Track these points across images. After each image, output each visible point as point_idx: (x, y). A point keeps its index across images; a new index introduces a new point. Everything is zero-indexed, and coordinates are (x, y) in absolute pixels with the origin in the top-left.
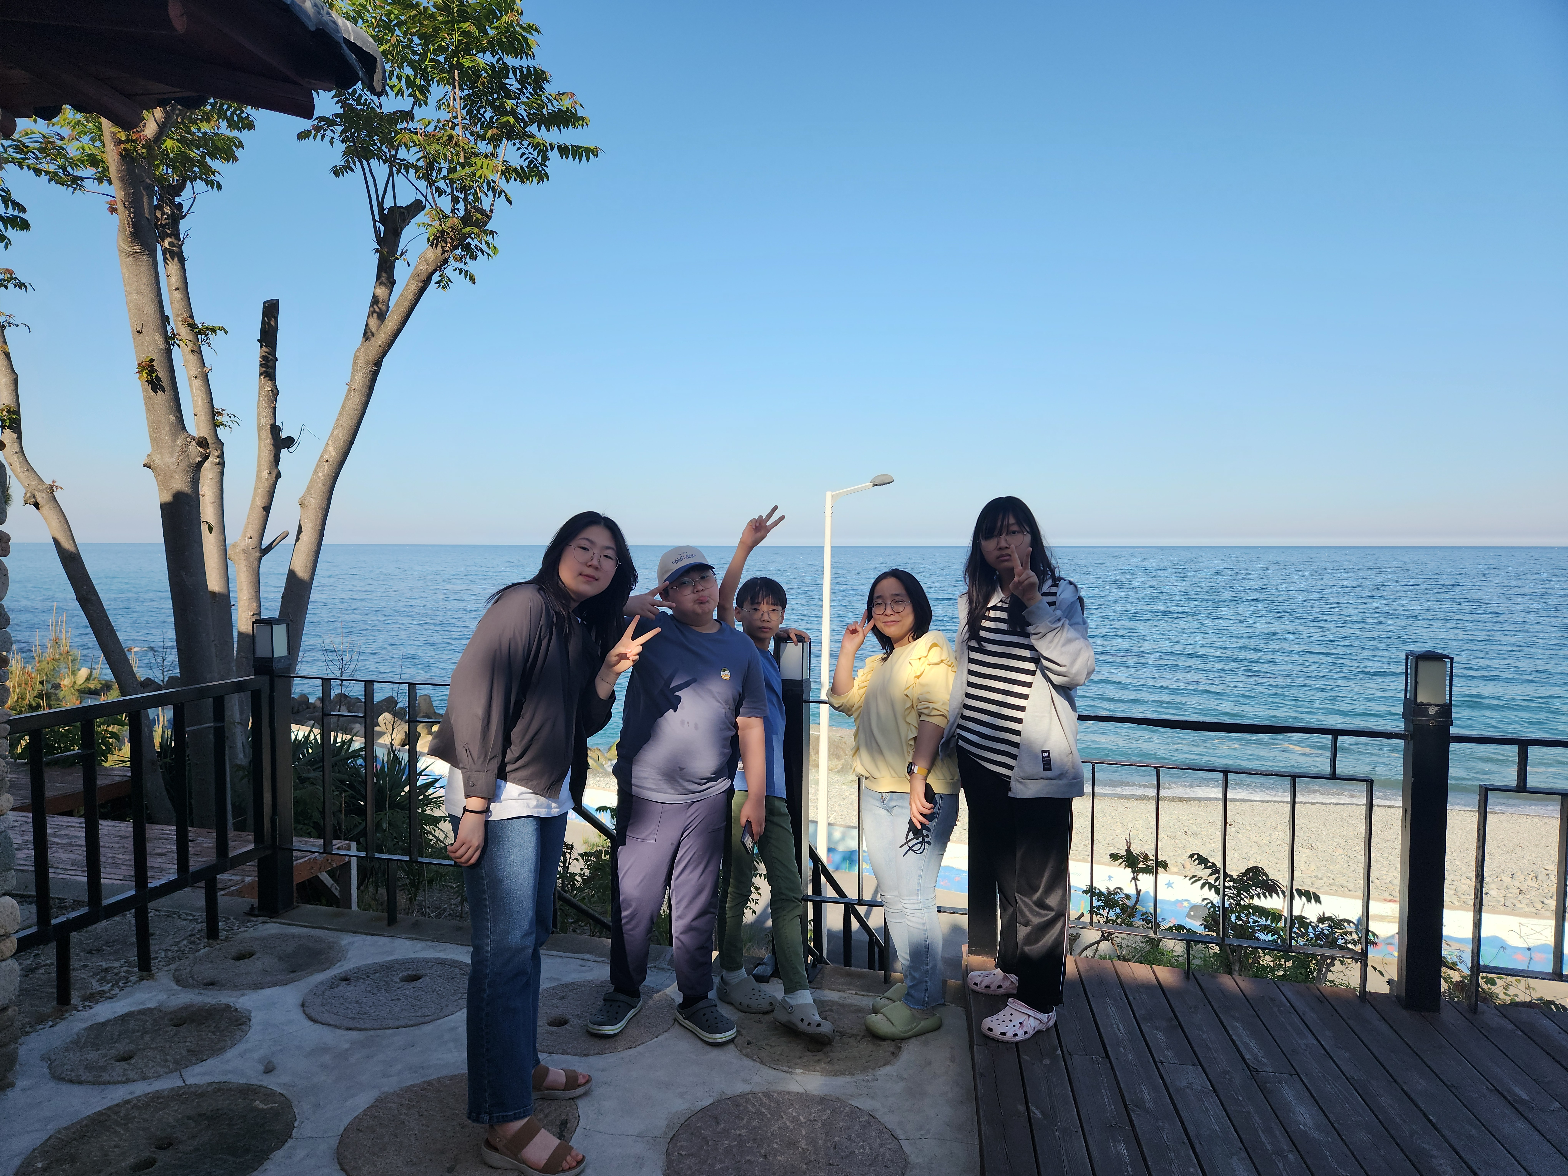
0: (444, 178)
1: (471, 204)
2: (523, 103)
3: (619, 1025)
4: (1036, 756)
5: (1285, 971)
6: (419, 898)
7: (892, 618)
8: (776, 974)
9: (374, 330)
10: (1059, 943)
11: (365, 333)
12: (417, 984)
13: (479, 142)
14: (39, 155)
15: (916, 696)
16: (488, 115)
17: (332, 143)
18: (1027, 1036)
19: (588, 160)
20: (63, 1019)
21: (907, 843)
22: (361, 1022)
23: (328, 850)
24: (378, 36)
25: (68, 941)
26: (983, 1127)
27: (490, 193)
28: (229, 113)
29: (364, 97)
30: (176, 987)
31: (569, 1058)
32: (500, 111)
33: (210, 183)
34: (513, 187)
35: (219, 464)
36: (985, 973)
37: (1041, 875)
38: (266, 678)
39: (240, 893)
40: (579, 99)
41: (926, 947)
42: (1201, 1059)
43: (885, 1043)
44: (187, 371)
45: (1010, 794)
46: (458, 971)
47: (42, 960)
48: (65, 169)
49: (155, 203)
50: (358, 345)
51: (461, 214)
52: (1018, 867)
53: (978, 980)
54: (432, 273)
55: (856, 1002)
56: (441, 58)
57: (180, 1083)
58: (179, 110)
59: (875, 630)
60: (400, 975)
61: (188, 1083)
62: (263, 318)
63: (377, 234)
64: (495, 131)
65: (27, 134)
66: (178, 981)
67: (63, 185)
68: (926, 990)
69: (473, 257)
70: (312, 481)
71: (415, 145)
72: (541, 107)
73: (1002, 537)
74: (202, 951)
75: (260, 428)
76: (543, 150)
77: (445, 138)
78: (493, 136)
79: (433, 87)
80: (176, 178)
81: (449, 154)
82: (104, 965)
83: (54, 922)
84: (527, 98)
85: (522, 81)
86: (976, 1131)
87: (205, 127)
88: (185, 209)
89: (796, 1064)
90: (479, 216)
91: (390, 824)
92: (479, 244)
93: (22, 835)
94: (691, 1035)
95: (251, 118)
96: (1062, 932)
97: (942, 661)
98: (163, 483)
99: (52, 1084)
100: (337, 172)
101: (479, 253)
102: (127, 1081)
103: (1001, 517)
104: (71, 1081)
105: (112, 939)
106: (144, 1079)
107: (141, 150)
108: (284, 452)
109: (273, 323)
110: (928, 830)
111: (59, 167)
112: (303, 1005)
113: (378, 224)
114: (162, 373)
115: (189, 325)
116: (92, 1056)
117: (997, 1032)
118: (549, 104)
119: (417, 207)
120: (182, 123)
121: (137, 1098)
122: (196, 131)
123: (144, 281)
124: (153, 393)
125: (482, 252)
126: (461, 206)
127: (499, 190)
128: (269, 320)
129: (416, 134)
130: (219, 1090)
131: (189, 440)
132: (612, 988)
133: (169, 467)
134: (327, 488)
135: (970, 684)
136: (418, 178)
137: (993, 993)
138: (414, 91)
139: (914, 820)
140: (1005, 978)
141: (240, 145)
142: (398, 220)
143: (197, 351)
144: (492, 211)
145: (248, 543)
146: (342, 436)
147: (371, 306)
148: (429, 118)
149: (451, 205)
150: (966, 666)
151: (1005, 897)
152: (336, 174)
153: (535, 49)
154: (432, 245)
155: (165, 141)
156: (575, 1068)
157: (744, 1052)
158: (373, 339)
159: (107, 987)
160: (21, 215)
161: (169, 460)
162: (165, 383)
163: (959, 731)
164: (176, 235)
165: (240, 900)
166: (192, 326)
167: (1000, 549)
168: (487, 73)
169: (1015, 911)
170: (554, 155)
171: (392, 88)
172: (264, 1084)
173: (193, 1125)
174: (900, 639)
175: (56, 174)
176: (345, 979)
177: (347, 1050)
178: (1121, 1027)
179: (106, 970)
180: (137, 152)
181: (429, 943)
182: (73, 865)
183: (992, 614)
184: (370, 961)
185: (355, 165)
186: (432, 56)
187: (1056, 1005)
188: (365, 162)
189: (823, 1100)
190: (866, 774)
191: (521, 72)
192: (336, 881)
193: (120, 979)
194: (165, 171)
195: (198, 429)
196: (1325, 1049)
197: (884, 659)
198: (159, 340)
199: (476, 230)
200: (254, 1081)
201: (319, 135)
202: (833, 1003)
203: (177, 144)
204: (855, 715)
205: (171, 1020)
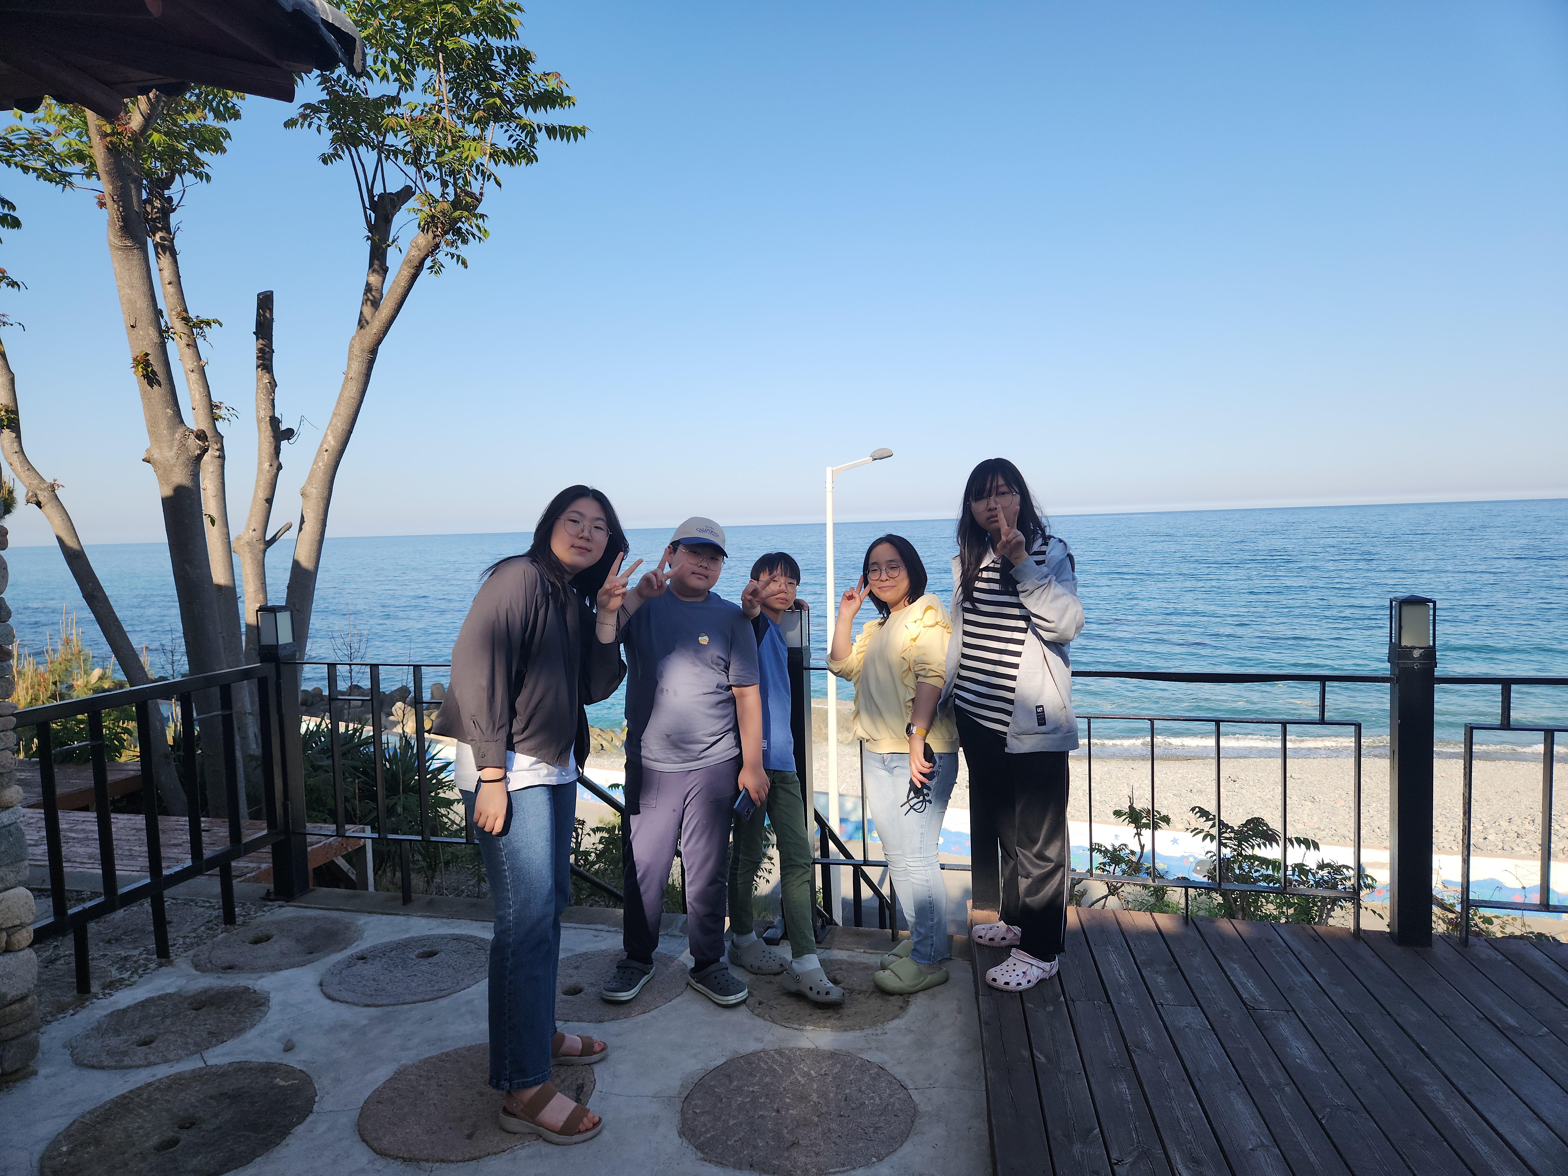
0: (433, 162)
1: (460, 188)
2: (509, 84)
3: (633, 991)
4: (1031, 712)
5: (1287, 918)
6: (437, 880)
7: (887, 583)
8: (785, 937)
9: (368, 318)
10: (1059, 893)
11: (360, 321)
12: (433, 960)
13: (466, 126)
14: (26, 152)
15: (912, 659)
16: (474, 98)
17: (319, 131)
18: (1031, 985)
19: (576, 140)
20: (83, 1008)
21: (908, 801)
22: (379, 998)
23: (341, 832)
24: (361, 21)
25: (84, 930)
26: (989, 1074)
27: (479, 177)
28: (214, 104)
29: (349, 83)
30: (195, 972)
31: (584, 1024)
32: (486, 92)
33: (199, 175)
34: (502, 170)
35: (219, 457)
36: (988, 926)
37: (1040, 827)
38: (272, 666)
39: (256, 879)
40: (565, 78)
41: (930, 903)
42: (1200, 1000)
43: (893, 998)
44: (183, 364)
45: (1006, 750)
46: (473, 946)
47: (61, 951)
48: (52, 166)
49: (144, 196)
50: (354, 333)
51: (451, 198)
52: (1017, 821)
53: (982, 933)
54: (424, 259)
55: (864, 961)
56: (426, 42)
57: (201, 1064)
58: (164, 101)
59: (871, 594)
60: (417, 952)
61: (209, 1063)
62: (258, 310)
63: (368, 222)
64: (481, 113)
65: (13, 131)
66: (197, 967)
67: (51, 181)
68: (932, 945)
69: (465, 241)
70: (313, 471)
71: (402, 129)
72: (527, 88)
73: (992, 498)
74: (219, 936)
75: (259, 421)
76: (530, 131)
77: (432, 122)
78: (480, 118)
79: (419, 71)
80: (165, 171)
81: (436, 138)
82: (123, 954)
83: (70, 912)
84: (513, 79)
85: (507, 62)
86: (982, 1078)
87: (192, 119)
88: (175, 203)
89: (806, 1022)
90: (469, 199)
91: (404, 809)
92: (469, 228)
93: (38, 832)
94: (703, 998)
95: (237, 108)
96: (1062, 882)
97: (937, 623)
98: (163, 477)
99: (75, 1071)
100: (325, 160)
101: (470, 237)
102: (149, 1065)
103: (990, 478)
104: (93, 1067)
105: (131, 928)
106: (165, 1062)
107: (127, 143)
108: (284, 444)
109: (268, 315)
110: (929, 788)
111: (47, 164)
112: (321, 985)
113: (369, 212)
114: (157, 367)
115: (184, 319)
116: (114, 1042)
117: (1000, 982)
118: (535, 85)
119: (407, 193)
120: (168, 114)
121: (159, 1080)
122: (181, 123)
123: (136, 275)
124: (149, 388)
125: (473, 235)
126: (450, 190)
127: (488, 173)
128: (264, 312)
129: (403, 118)
130: (240, 1070)
131: (187, 433)
132: (624, 955)
133: (168, 461)
134: (328, 478)
135: (966, 645)
136: (407, 163)
137: (997, 945)
138: (399, 75)
139: (915, 780)
140: (1008, 930)
141: (228, 135)
142: (389, 207)
143: (193, 345)
144: (481, 194)
145: (252, 535)
146: (341, 425)
147: (365, 294)
148: (415, 102)
149: (441, 190)
150: (961, 627)
151: (1006, 851)
152: (325, 162)
153: (519, 29)
154: (423, 231)
155: (151, 135)
156: (590, 1034)
157: (756, 1012)
158: (368, 328)
159: (126, 975)
160: (11, 212)
161: (168, 454)
162: (161, 377)
163: (956, 691)
164: (167, 228)
165: (256, 885)
166: (186, 320)
167: (990, 510)
168: (472, 54)
169: (1016, 865)
170: (541, 136)
171: (376, 72)
172: (284, 1062)
173: (215, 1104)
174: (896, 603)
175: (44, 170)
176: (362, 958)
177: (365, 1026)
178: (1122, 973)
179: (126, 959)
180: (123, 145)
181: (444, 920)
182: (90, 858)
183: (985, 575)
184: (386, 939)
185: (343, 152)
186: (417, 40)
187: (1058, 953)
188: (353, 149)
189: (833, 1055)
190: (866, 737)
191: (506, 52)
192: (353, 866)
193: (140, 966)
194: (153, 164)
195: (197, 423)
196: (1320, 986)
197: (882, 624)
198: (153, 334)
199: (466, 214)
200: (274, 1060)
201: (306, 123)
202: (842, 962)
203: (164, 137)
204: (854, 680)
205: (190, 1004)
